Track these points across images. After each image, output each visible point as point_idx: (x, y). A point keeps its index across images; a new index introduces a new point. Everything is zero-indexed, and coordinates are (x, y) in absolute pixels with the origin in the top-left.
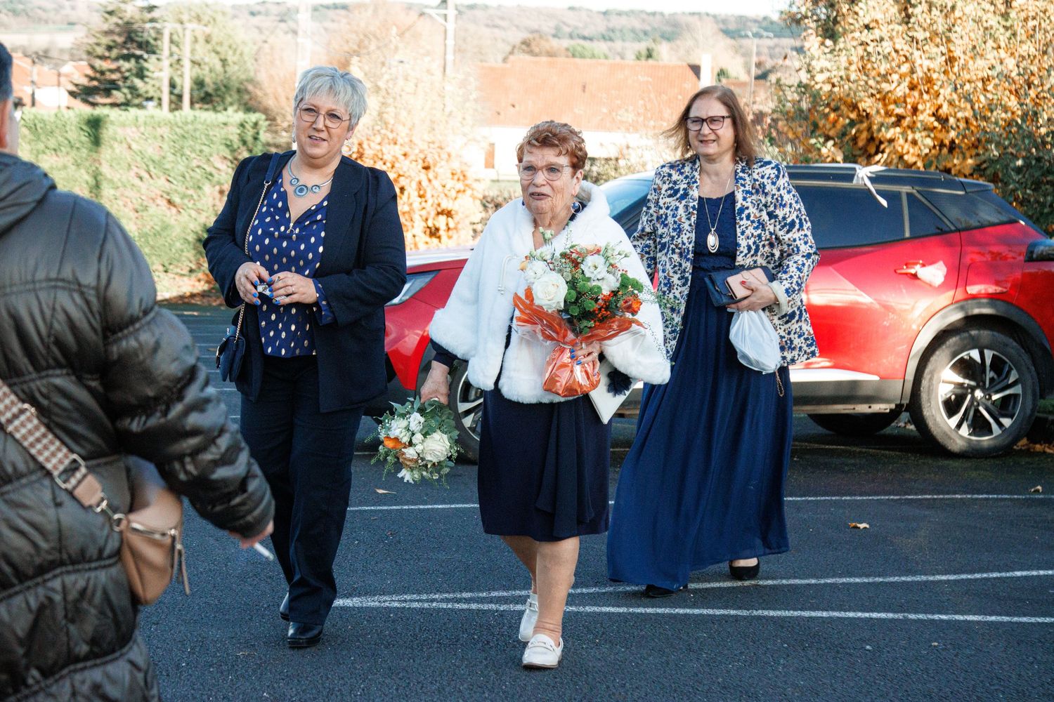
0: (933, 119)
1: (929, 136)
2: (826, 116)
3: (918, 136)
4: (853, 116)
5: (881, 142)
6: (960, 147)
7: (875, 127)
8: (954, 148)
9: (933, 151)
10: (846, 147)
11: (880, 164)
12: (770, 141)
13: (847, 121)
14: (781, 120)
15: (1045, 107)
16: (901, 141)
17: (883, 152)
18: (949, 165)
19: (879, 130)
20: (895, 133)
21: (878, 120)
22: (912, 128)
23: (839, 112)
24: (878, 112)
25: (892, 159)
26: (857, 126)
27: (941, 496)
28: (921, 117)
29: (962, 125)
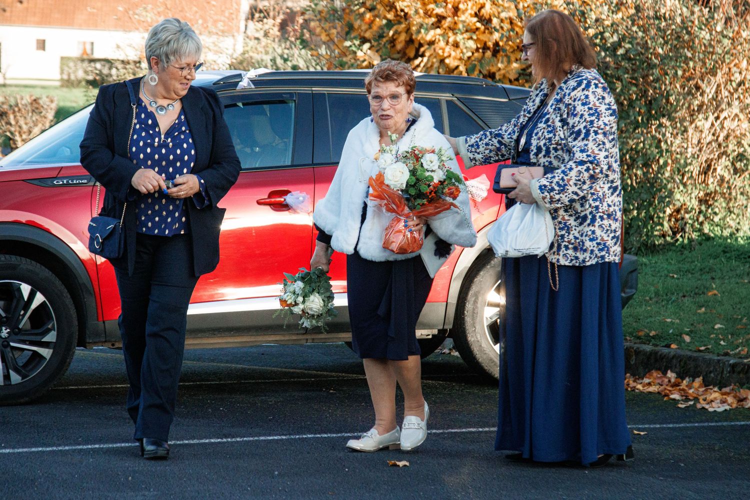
0: (475, 19)
1: (471, 38)
2: (362, 16)
3: (459, 38)
4: (390, 16)
5: (421, 45)
6: (505, 51)
7: (414, 28)
8: (498, 51)
9: (476, 54)
10: (384, 50)
11: (419, 69)
12: (301, 43)
13: (384, 22)
14: (313, 20)
15: (593, 7)
16: (442, 44)
17: (423, 56)
18: (493, 70)
19: (419, 32)
20: (435, 36)
21: (416, 20)
22: (453, 29)
23: (376, 12)
24: (417, 12)
25: (433, 63)
26: (395, 27)
27: (487, 429)
28: (463, 18)
29: (506, 26)
